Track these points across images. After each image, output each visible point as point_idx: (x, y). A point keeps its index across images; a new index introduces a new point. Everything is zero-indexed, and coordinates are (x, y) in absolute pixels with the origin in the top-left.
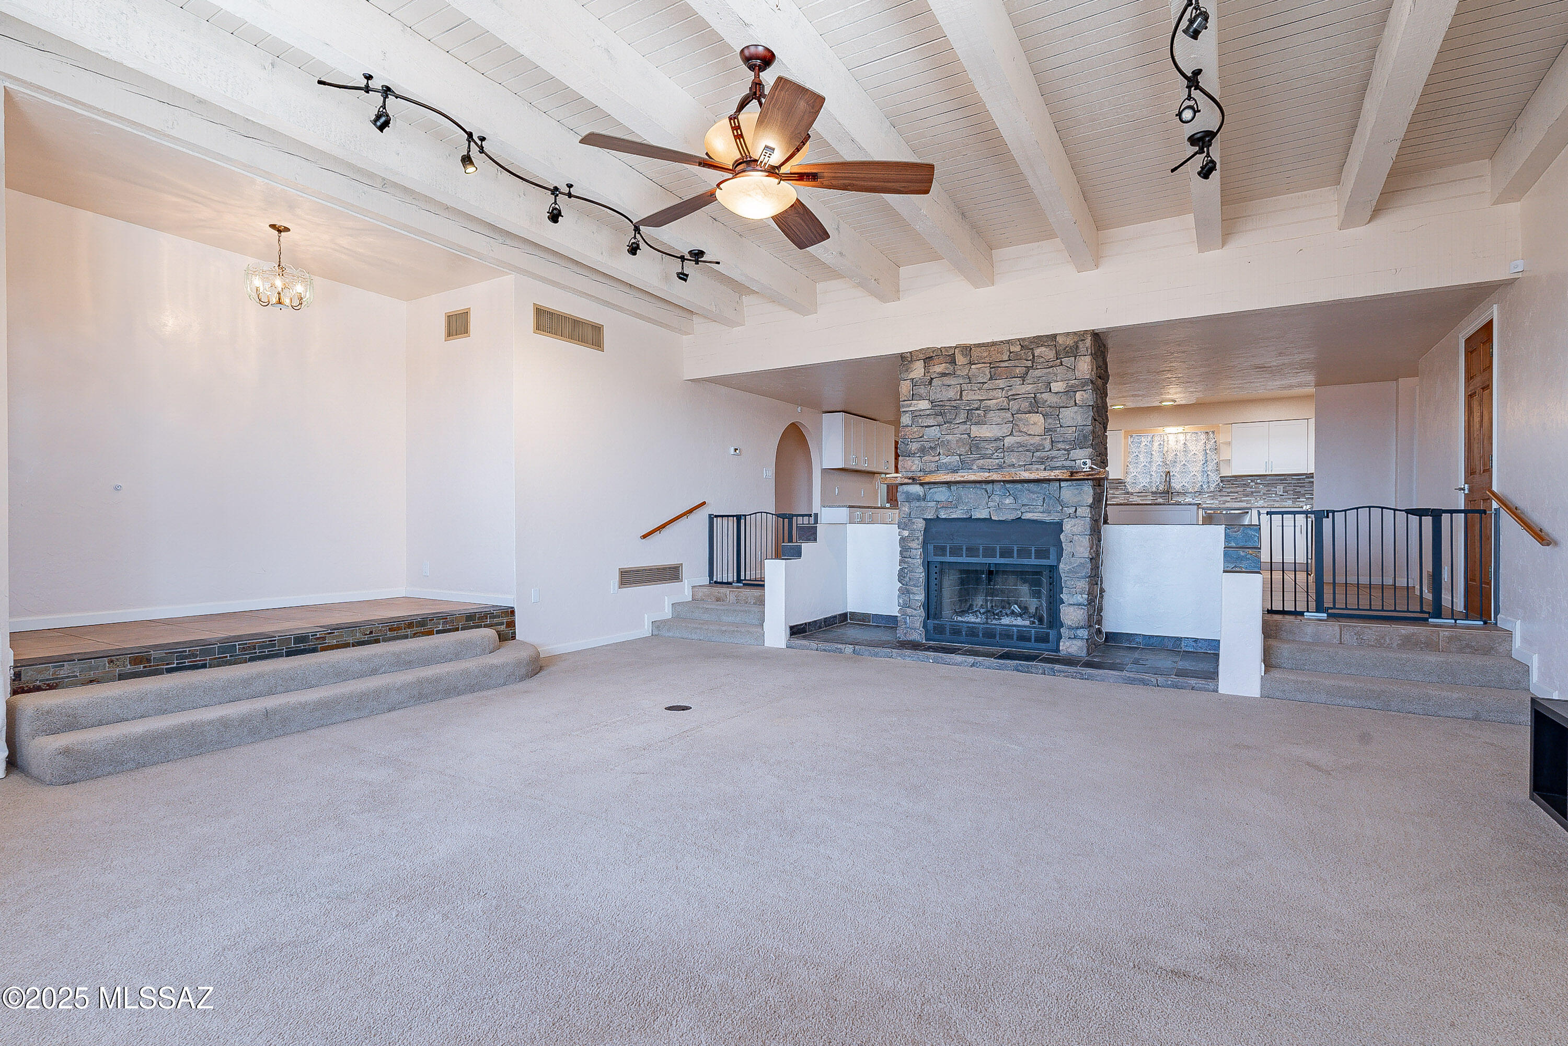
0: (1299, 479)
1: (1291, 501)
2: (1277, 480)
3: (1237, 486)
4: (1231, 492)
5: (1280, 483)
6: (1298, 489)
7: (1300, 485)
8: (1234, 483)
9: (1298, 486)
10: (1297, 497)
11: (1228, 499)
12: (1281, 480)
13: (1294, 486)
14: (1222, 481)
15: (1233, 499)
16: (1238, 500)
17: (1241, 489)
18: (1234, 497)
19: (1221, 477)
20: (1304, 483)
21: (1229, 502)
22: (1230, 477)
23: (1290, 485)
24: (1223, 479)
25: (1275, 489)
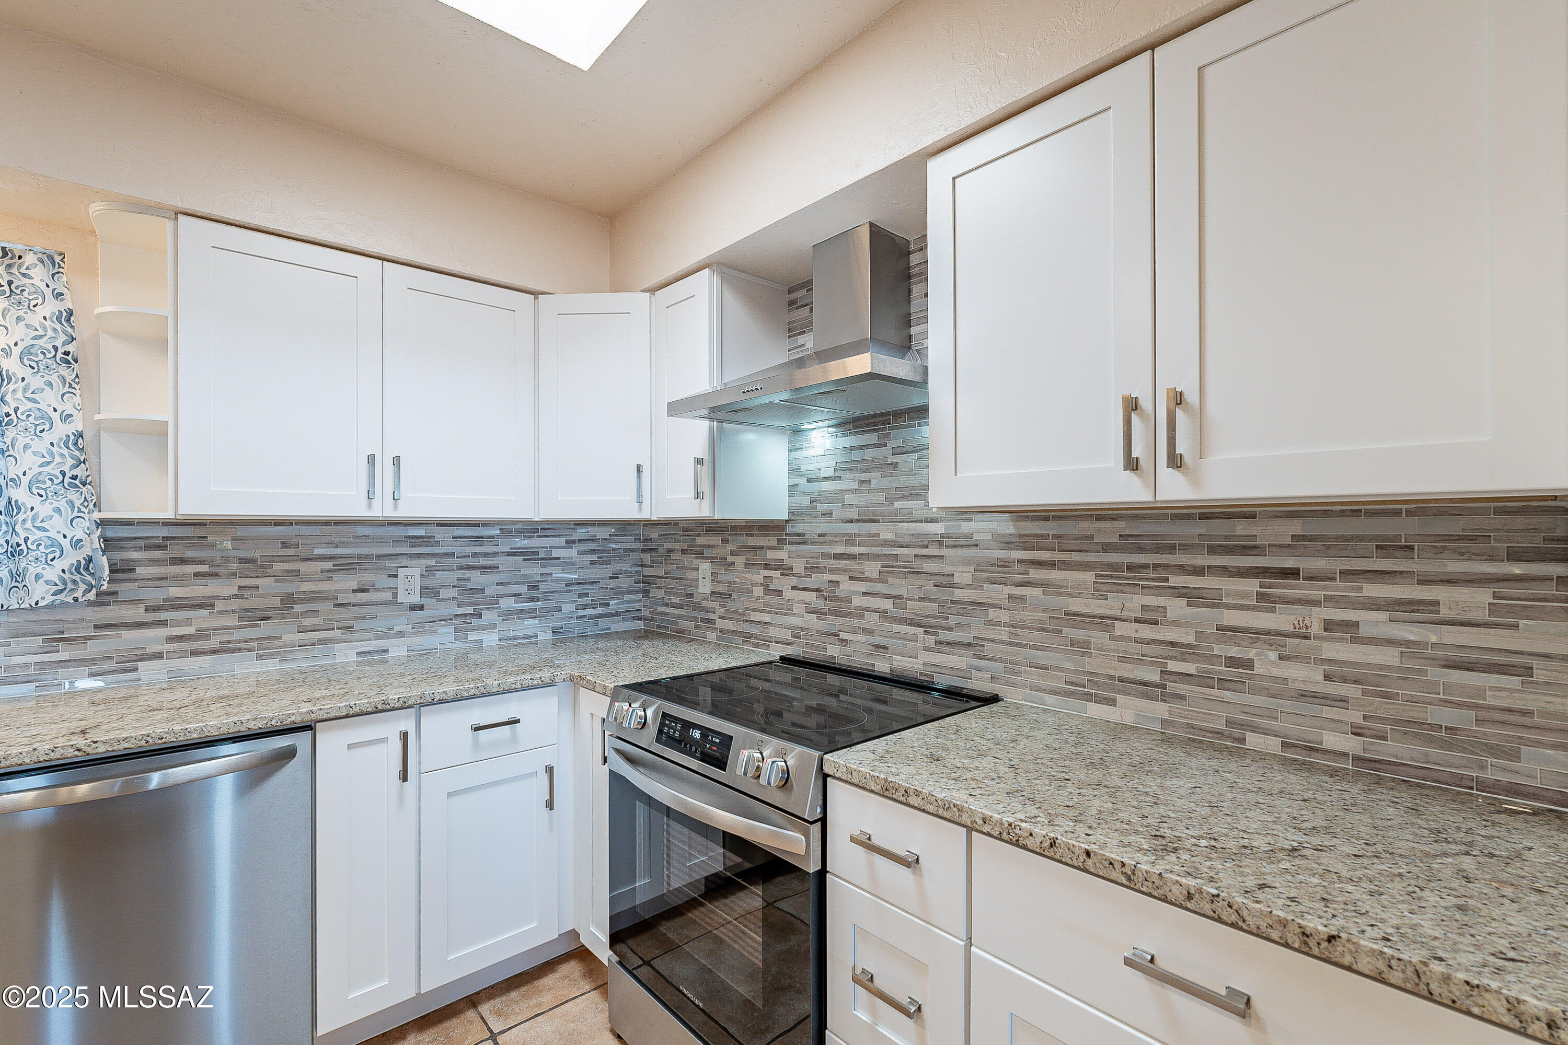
0: (478, 539)
1: (452, 629)
2: (397, 542)
3: (204, 568)
4: (174, 605)
5: (412, 556)
6: (477, 579)
7: (482, 561)
8: (189, 554)
9: (474, 568)
10: (469, 610)
11: (153, 638)
12: (415, 541)
13: (461, 568)
14: (109, 544)
15: (180, 638)
16: (214, 642)
17: (228, 588)
18: (191, 630)
19: (102, 523)
20: (495, 554)
21: (158, 656)
22: (167, 523)
23: (449, 561)
24: (111, 533)
25: (391, 582)
